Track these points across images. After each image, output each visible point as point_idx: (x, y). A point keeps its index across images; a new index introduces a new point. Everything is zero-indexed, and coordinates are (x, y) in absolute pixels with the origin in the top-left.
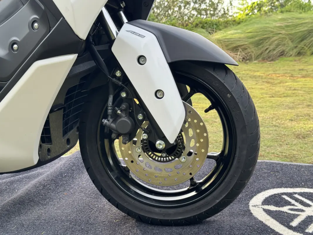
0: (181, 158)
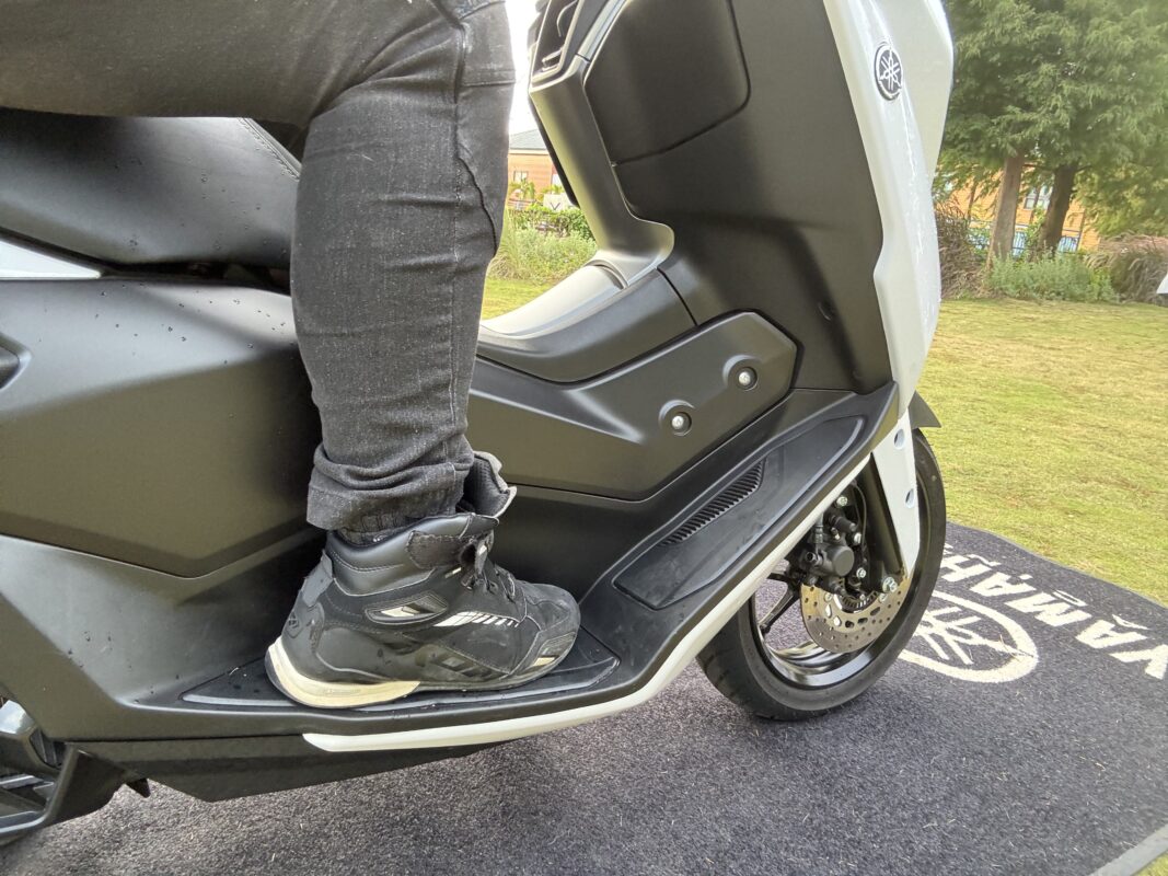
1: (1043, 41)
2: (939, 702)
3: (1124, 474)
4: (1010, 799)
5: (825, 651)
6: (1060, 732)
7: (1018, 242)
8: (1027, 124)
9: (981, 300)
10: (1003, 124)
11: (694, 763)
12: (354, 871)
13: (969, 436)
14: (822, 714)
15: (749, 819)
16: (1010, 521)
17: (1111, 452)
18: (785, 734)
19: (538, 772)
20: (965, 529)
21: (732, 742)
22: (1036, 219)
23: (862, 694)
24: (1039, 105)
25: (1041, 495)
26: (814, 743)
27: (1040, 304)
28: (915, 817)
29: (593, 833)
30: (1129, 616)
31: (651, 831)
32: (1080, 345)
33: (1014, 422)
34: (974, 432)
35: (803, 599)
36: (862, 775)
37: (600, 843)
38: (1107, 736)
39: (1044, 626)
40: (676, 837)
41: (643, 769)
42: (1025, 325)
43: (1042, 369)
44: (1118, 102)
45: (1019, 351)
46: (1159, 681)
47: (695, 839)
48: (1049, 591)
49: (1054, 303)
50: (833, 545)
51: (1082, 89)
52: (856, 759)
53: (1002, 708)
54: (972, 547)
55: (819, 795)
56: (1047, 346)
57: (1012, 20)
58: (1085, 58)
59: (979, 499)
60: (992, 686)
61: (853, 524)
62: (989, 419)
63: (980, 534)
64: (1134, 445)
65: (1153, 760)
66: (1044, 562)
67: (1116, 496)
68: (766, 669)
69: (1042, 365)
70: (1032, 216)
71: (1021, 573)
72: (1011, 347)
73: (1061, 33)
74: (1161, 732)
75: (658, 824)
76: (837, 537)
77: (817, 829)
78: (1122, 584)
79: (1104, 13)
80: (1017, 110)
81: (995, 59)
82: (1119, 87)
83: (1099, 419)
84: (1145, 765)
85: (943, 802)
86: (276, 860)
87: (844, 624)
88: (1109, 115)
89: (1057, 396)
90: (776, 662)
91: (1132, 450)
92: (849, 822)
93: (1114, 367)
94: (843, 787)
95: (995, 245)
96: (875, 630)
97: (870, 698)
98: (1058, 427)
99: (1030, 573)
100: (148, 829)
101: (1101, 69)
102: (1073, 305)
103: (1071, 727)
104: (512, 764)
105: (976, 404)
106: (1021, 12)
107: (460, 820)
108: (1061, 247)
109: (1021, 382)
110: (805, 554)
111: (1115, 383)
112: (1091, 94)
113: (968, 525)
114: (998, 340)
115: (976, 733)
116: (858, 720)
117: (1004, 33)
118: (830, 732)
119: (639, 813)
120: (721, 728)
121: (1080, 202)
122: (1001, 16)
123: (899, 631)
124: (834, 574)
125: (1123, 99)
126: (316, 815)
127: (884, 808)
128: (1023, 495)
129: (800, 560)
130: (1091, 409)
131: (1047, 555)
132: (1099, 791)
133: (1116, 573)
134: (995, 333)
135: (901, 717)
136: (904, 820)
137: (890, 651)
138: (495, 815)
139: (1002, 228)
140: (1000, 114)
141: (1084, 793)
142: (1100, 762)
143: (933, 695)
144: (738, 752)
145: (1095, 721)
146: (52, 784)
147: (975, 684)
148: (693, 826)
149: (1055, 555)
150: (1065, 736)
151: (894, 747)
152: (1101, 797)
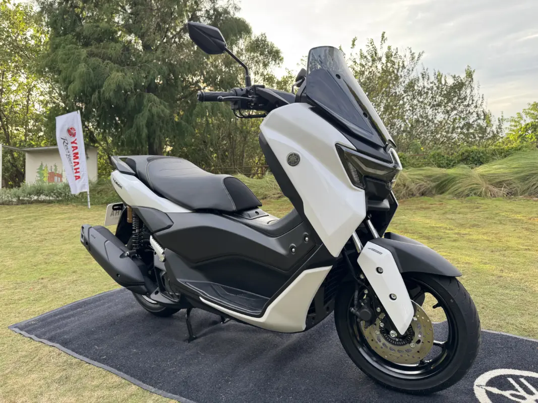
0: (411, 344)
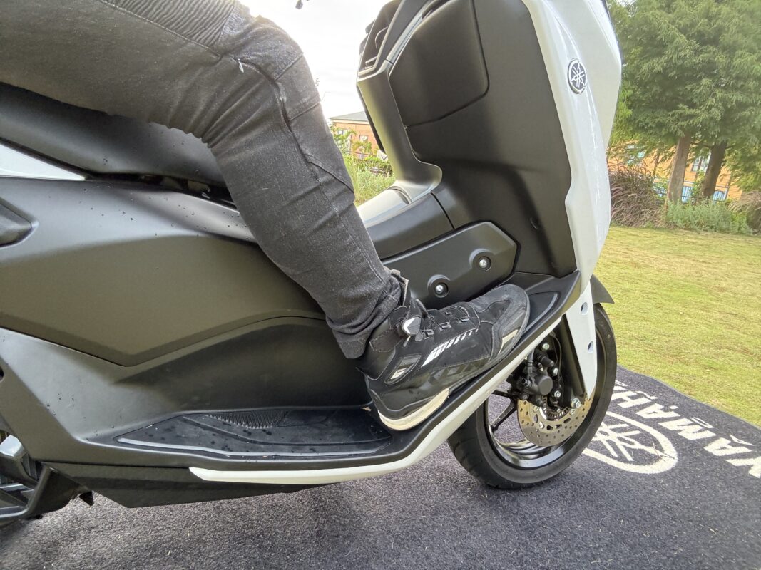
1: (704, 64)
2: (609, 483)
3: (747, 345)
4: (651, 549)
5: (535, 445)
6: (687, 508)
7: (686, 192)
8: (691, 116)
9: (659, 229)
10: (676, 116)
11: (443, 512)
12: (219, 565)
13: (645, 315)
14: (530, 487)
15: (476, 550)
16: (666, 371)
17: (738, 330)
18: (504, 497)
19: (342, 511)
20: (636, 374)
21: (470, 501)
22: (699, 179)
23: (558, 475)
24: (701, 105)
25: (689, 356)
26: (523, 504)
27: (699, 234)
28: (586, 556)
29: (374, 551)
30: (741, 436)
31: (412, 553)
32: (724, 261)
33: (675, 308)
34: (648, 313)
35: (519, 409)
36: (553, 527)
37: (378, 558)
38: (719, 512)
39: (684, 440)
40: (427, 558)
41: (410, 513)
42: (688, 246)
43: (697, 275)
44: (753, 105)
45: (682, 263)
46: (757, 479)
47: (440, 560)
48: (689, 417)
49: (708, 233)
50: (539, 375)
51: (729, 95)
52: (550, 516)
53: (650, 490)
54: (640, 386)
55: (523, 538)
56: (701, 260)
57: (685, 49)
58: (732, 76)
59: (648, 357)
60: (645, 476)
61: (552, 362)
62: (658, 305)
63: (646, 378)
64: (754, 326)
65: (749, 530)
66: (688, 398)
67: (739, 359)
68: (494, 454)
69: (696, 272)
70: (696, 177)
71: (671, 405)
72: (677, 260)
73: (716, 59)
74: (756, 512)
75: (416, 549)
76: (542, 369)
77: (521, 559)
78: (738, 416)
79: (745, 48)
80: (686, 107)
81: (672, 74)
82: (754, 95)
83: (732, 309)
84: (743, 533)
85: (605, 548)
86: (170, 555)
87: (546, 427)
88: (747, 113)
89: (704, 293)
90: (501, 450)
91: (753, 330)
92: (542, 556)
93: (746, 276)
94: (540, 533)
95: (670, 194)
96: (567, 433)
97: (564, 479)
98: (705, 312)
99: (677, 405)
100: (93, 530)
101: (742, 83)
102: (721, 235)
103: (695, 505)
104: (325, 505)
105: (651, 295)
106: (690, 45)
107: (289, 538)
108: (715, 197)
109: (682, 283)
110: (520, 380)
111: (745, 287)
112: (735, 98)
113: (638, 372)
114: (668, 255)
115: (631, 505)
116: (553, 492)
117: (679, 58)
118: (535, 498)
119: (405, 541)
120: (463, 491)
121: (728, 168)
122: (677, 47)
123: (584, 435)
124: (539, 394)
125: (756, 103)
126: (198, 529)
127: (566, 549)
128: (677, 355)
129: (517, 383)
130: (727, 303)
131: (689, 394)
132: (711, 547)
133: (734, 408)
134: (667, 251)
135: (582, 491)
136: (579, 558)
137: (577, 448)
138: (312, 535)
139: (676, 183)
140: (675, 109)
141: (700, 548)
142: (712, 528)
143: (605, 479)
144: (473, 507)
145: (712, 503)
146: (33, 490)
147: (634, 474)
148: (439, 551)
149: (695, 395)
150: (691, 510)
151: (576, 510)
152: (712, 551)
